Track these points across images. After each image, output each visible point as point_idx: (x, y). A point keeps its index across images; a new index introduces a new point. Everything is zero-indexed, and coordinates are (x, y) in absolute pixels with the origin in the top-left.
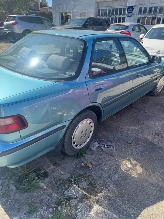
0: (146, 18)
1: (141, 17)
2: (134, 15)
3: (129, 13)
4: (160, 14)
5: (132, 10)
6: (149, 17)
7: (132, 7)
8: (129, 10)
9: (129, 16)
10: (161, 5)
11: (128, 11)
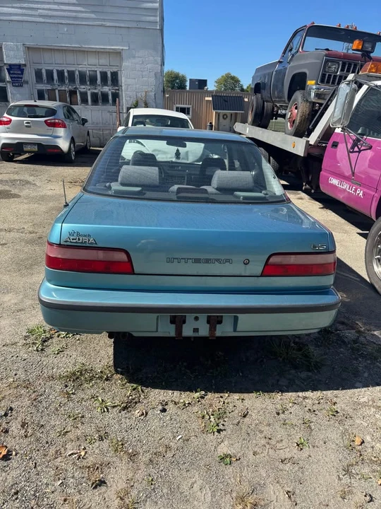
0: (57, 91)
1: (44, 88)
2: (27, 83)
3: (14, 77)
4: (83, 85)
5: (19, 72)
6: (63, 89)
7: (19, 66)
8: (11, 72)
9: (17, 84)
10: (80, 69)
11: (9, 73)
